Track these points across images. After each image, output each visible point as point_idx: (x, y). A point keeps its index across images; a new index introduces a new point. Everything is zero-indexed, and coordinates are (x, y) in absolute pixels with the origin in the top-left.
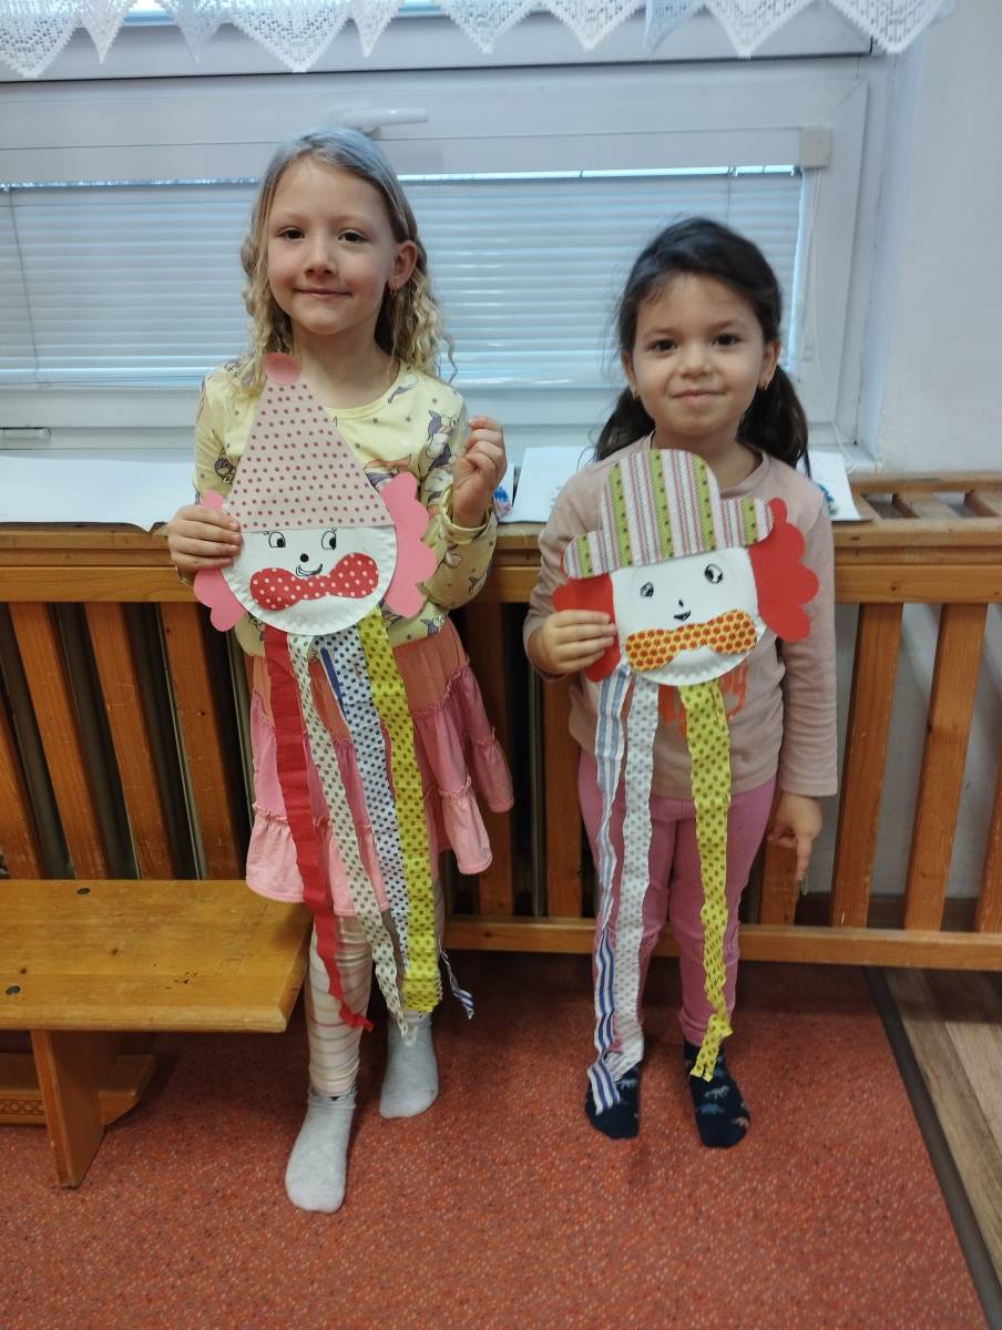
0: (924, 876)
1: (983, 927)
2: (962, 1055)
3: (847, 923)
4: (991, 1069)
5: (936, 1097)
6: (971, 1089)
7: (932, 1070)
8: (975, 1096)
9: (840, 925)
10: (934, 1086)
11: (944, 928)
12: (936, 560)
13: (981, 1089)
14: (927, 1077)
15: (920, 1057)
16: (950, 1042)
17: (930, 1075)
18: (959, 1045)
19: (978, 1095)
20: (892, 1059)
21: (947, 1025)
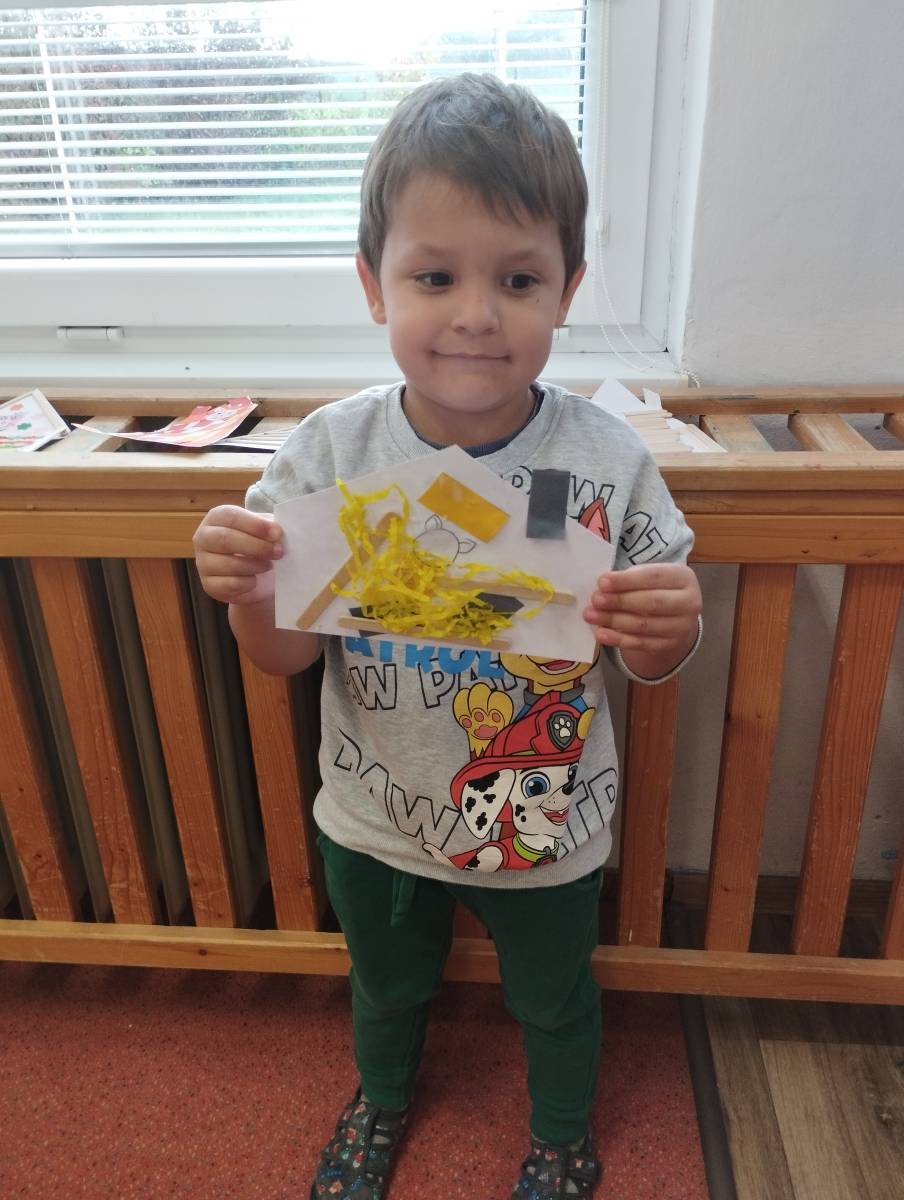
0: (726, 890)
1: (799, 950)
2: (774, 1087)
3: (636, 941)
4: (806, 1108)
5: (735, 1148)
6: (779, 1140)
7: (736, 1111)
8: (783, 1149)
9: (628, 943)
10: (735, 1133)
11: (752, 949)
12: (725, 508)
13: (792, 1136)
14: (728, 1120)
15: (724, 1091)
16: (762, 1070)
17: (733, 1116)
18: (773, 1074)
19: (786, 1148)
20: (689, 1096)
21: (762, 1043)
